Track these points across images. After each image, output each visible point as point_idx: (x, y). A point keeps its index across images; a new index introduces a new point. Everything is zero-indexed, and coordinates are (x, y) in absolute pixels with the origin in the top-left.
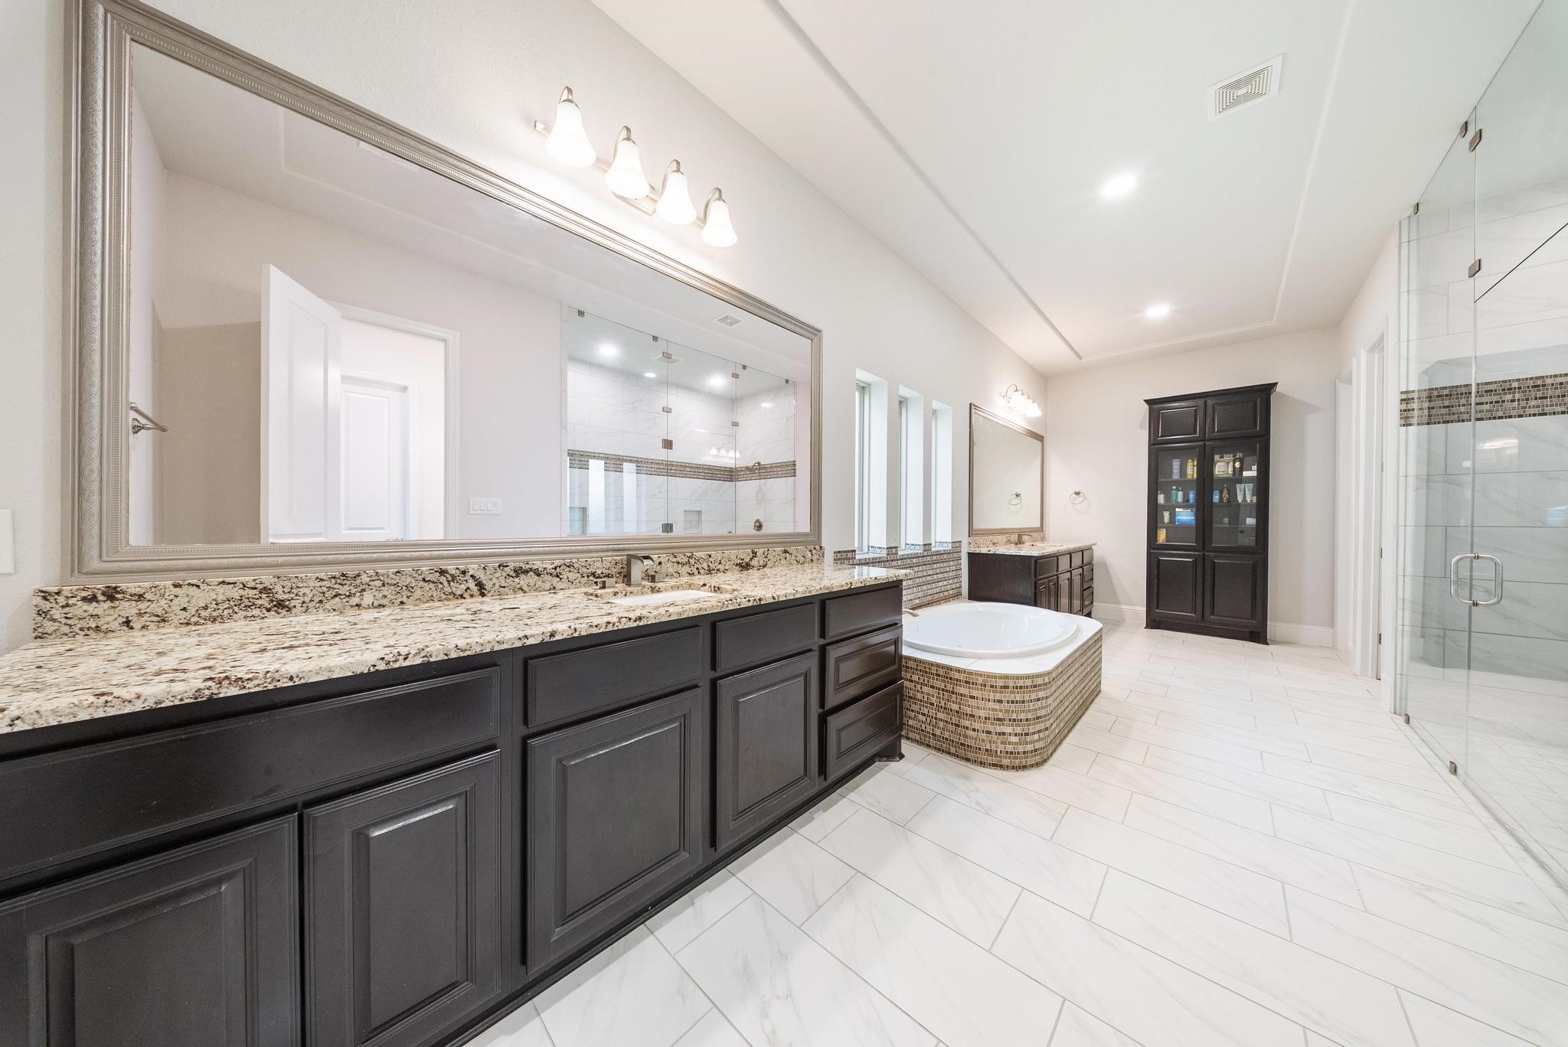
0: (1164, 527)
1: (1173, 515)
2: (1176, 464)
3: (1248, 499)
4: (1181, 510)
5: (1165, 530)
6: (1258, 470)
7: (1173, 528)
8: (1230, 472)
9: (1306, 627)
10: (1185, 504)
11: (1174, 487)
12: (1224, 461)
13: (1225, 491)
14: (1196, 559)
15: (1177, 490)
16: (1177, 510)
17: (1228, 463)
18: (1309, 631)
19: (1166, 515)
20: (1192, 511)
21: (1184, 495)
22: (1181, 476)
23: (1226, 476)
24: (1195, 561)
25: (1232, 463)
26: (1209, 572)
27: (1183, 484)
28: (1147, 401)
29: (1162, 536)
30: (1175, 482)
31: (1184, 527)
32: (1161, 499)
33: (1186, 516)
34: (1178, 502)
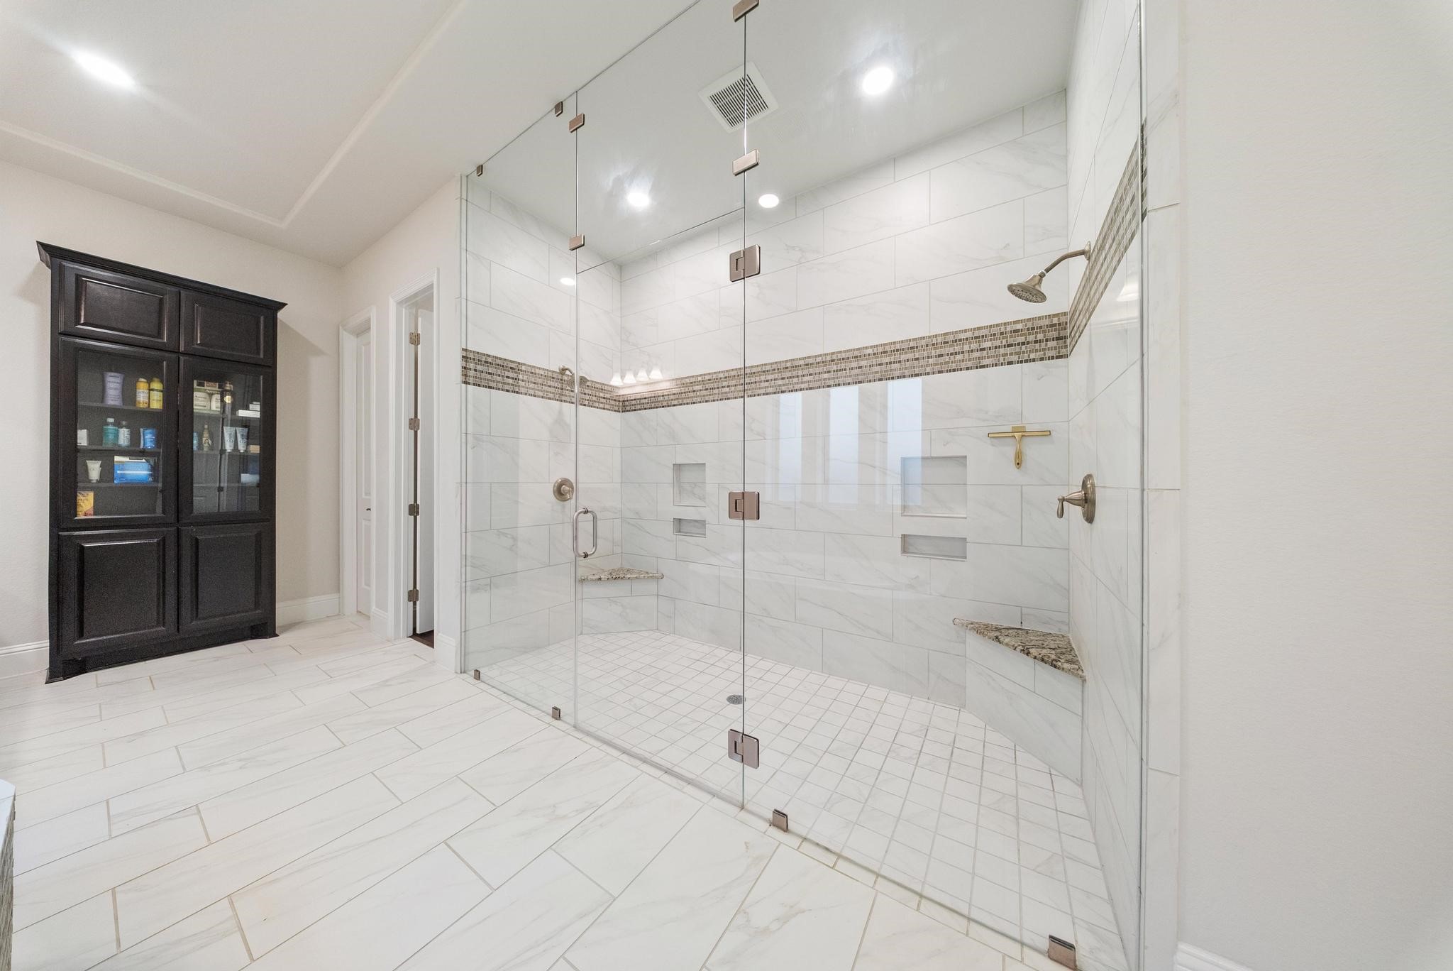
0: (91, 489)
1: (108, 471)
2: (113, 384)
3: (242, 448)
4: (126, 459)
5: (91, 495)
6: (263, 411)
7: (108, 488)
8: (214, 408)
9: (311, 599)
10: (135, 451)
11: (111, 420)
12: (205, 391)
13: (206, 435)
14: (164, 539)
15: (118, 424)
16: (117, 458)
17: (211, 395)
18: (317, 604)
19: (94, 469)
20: (147, 461)
21: (132, 434)
22: (124, 400)
23: (209, 412)
24: (163, 543)
25: (218, 396)
26: (187, 553)
27: (132, 416)
28: (43, 246)
29: (86, 504)
30: (112, 411)
31: (132, 488)
32: (83, 438)
33: (136, 470)
34: (120, 446)
